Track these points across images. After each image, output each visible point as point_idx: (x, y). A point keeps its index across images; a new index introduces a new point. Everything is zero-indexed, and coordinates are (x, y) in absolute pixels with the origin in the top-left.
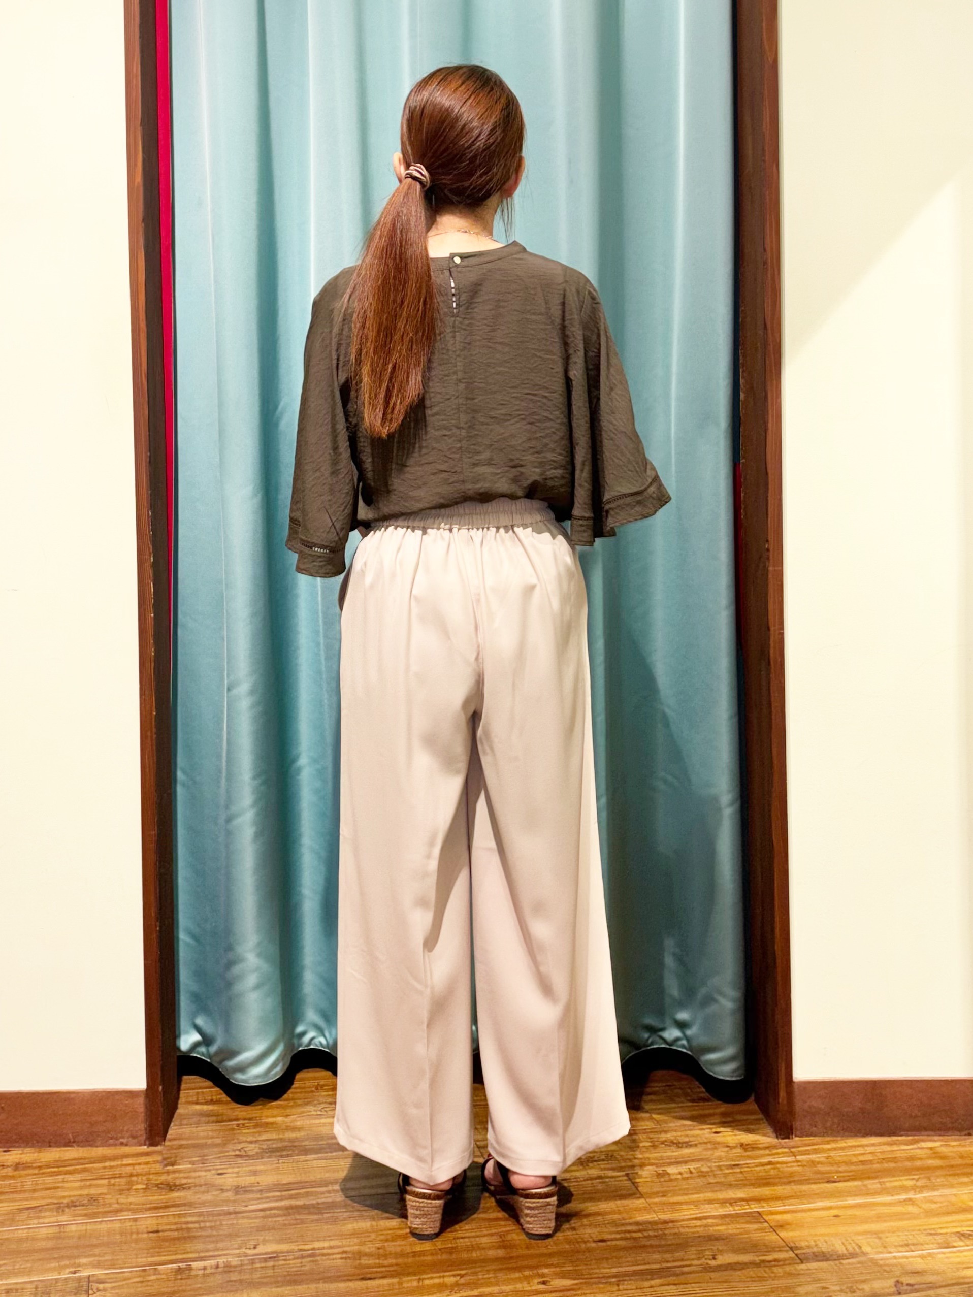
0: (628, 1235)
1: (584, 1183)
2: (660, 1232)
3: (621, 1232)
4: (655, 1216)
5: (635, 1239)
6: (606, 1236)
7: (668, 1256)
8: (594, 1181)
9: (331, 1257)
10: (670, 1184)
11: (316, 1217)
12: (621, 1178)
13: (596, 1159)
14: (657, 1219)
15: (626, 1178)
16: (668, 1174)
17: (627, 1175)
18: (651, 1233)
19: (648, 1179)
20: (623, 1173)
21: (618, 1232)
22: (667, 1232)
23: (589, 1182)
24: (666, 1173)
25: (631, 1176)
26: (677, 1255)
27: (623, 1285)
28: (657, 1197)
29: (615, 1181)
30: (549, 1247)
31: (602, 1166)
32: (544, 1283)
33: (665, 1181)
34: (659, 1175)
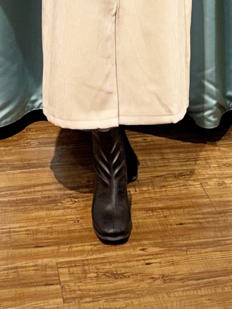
0: (197, 221)
1: (175, 189)
2: (216, 219)
3: (193, 219)
4: (214, 209)
5: (200, 223)
6: (183, 222)
7: (219, 234)
8: (181, 188)
9: (19, 233)
10: (225, 190)
11: (14, 208)
12: (197, 186)
13: (184, 174)
14: (215, 211)
15: (200, 186)
16: (225, 183)
17: (201, 184)
18: (211, 220)
19: (213, 187)
20: (199, 183)
21: (191, 219)
22: (220, 219)
23: (178, 188)
24: (224, 183)
25: (203, 185)
26: (224, 233)
27: (190, 251)
28: (218, 197)
29: (194, 188)
30: (150, 228)
31: (187, 178)
32: (143, 250)
33: (223, 188)
34: (220, 184)
